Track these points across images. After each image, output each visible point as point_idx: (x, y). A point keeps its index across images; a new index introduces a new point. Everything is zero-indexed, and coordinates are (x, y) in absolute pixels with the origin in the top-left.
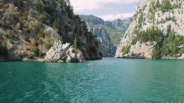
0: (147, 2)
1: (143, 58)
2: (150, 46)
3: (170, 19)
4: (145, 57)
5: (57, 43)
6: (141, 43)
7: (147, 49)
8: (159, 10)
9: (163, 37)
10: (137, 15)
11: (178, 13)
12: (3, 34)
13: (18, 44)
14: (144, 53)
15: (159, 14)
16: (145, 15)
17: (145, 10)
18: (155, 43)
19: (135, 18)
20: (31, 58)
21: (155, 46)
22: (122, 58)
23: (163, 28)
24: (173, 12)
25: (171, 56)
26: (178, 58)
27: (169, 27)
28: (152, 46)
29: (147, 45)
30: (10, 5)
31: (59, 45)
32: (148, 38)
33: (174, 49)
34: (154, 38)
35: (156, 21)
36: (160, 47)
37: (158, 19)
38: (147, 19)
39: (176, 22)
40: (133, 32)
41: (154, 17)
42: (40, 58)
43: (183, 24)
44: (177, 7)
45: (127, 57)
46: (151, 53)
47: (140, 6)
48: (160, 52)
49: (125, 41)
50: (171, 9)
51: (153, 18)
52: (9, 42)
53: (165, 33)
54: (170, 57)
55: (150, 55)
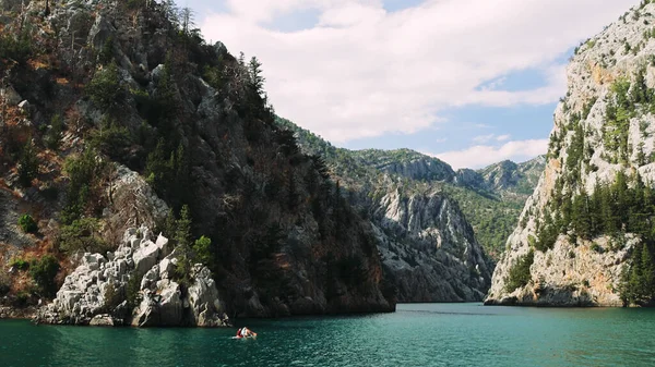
0: (598, 86)
1: (585, 303)
2: (610, 253)
4: (592, 300)
5: (133, 239)
6: (573, 240)
7: (598, 266)
8: (645, 112)
10: (562, 137)
14: (586, 283)
15: (646, 126)
16: (592, 134)
17: (590, 116)
18: (632, 240)
19: (556, 148)
21: (630, 251)
22: (503, 304)
28: (620, 254)
29: (598, 249)
32: (600, 221)
34: (625, 220)
37: (641, 144)
38: (599, 151)
40: (549, 203)
41: (626, 138)
45: (521, 300)
46: (617, 281)
47: (571, 101)
49: (521, 239)
51: (621, 144)
55: (614, 291)
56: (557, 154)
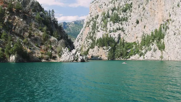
0: (98, 12)
1: (100, 59)
2: (106, 50)
3: (120, 29)
4: (102, 58)
6: (99, 47)
7: (104, 52)
8: (110, 21)
9: (116, 44)
10: (90, 22)
11: (126, 25)
12: (21, 42)
13: (34, 49)
14: (101, 55)
15: (111, 24)
16: (98, 23)
17: (98, 19)
18: (110, 48)
19: (88, 25)
20: (47, 59)
21: (110, 50)
23: (115, 36)
24: (121, 24)
25: (123, 58)
26: (128, 59)
27: (119, 35)
28: (108, 50)
29: (104, 49)
30: (16, 17)
31: (66, 50)
32: (104, 44)
33: (125, 53)
34: (108, 44)
35: (109, 29)
36: (114, 51)
38: (100, 28)
39: (125, 32)
40: (87, 37)
41: (106, 26)
42: (53, 59)
43: (129, 34)
44: (125, 20)
46: (107, 55)
47: (92, 14)
48: (114, 55)
50: (120, 21)
52: (26, 48)
53: (116, 40)
54: (121, 58)
55: (106, 57)
56: (89, 26)
